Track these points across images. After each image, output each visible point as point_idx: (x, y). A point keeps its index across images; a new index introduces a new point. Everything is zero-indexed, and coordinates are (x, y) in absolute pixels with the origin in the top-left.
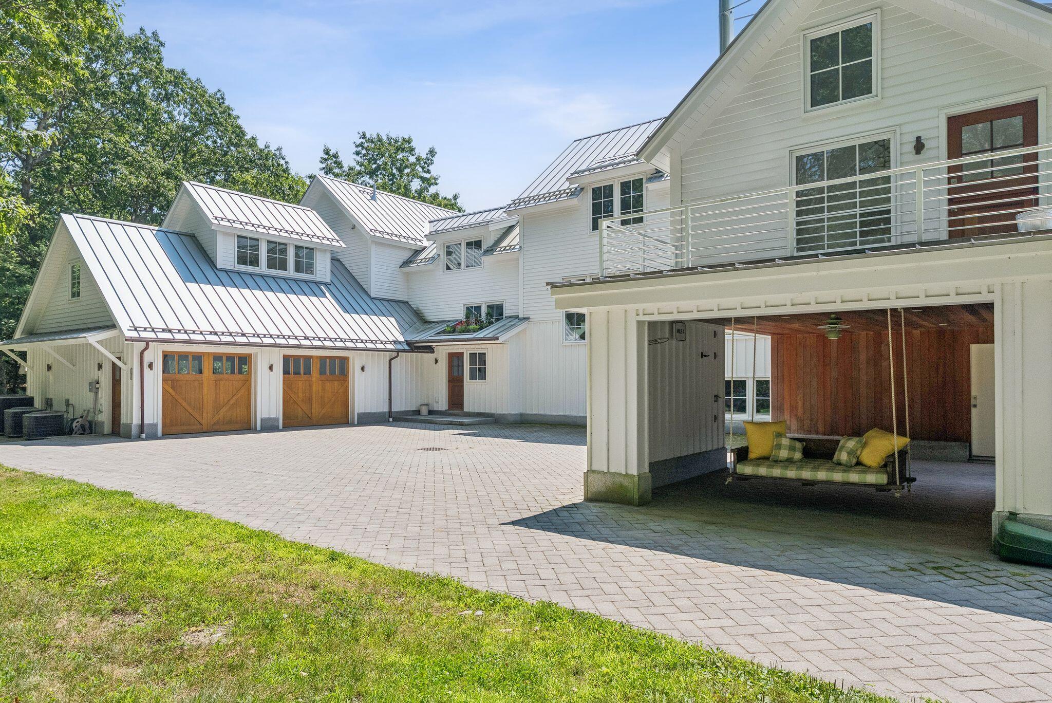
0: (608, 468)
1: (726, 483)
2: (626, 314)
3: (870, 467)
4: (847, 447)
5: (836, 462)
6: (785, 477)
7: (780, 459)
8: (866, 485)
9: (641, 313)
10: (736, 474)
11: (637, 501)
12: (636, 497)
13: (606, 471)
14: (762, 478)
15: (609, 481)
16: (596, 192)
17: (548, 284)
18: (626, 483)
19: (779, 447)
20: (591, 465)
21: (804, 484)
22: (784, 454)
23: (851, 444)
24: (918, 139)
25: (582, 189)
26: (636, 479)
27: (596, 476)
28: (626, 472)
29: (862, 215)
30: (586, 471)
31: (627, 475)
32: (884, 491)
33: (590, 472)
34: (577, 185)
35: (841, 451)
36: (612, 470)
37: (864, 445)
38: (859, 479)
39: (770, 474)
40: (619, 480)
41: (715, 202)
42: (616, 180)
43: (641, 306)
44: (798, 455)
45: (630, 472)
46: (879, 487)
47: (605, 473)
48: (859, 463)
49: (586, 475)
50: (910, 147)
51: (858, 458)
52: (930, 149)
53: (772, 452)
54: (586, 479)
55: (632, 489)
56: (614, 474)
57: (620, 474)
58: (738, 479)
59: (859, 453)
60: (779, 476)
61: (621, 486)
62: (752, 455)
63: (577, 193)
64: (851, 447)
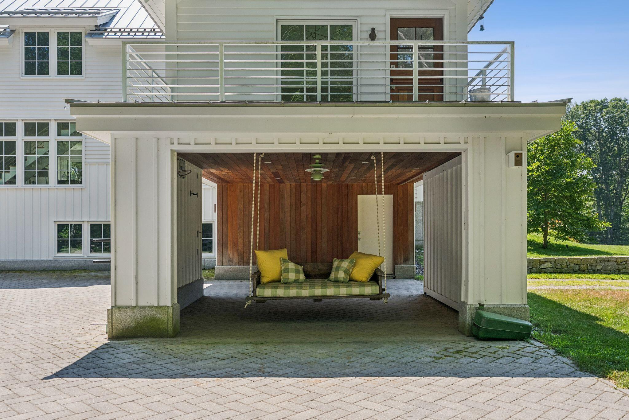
0: (137, 302)
1: (246, 307)
2: (158, 142)
3: (360, 282)
4: (343, 267)
5: (333, 280)
6: (300, 295)
7: (289, 281)
8: (364, 296)
9: (176, 142)
10: (256, 297)
11: (171, 332)
12: (171, 328)
13: (134, 305)
14: (280, 298)
15: (139, 315)
16: (30, 37)
17: (67, 101)
18: (159, 315)
19: (287, 270)
20: (116, 301)
21: (315, 300)
22: (292, 276)
23: (345, 264)
24: (373, 29)
25: (13, 31)
26: (171, 310)
27: (123, 312)
28: (158, 304)
29: (332, 83)
30: (110, 308)
31: (159, 307)
32: (378, 299)
33: (116, 307)
34: (6, 26)
35: (338, 271)
36: (141, 303)
37: (354, 265)
38: (359, 292)
39: (287, 294)
40: (149, 313)
41: (249, 43)
42: (53, 29)
43: (175, 134)
44: (302, 277)
45: (162, 304)
46: (373, 297)
47: (133, 308)
48: (351, 280)
49: (111, 312)
50: (367, 35)
51: (350, 275)
52: (378, 39)
53: (281, 275)
54: (110, 316)
55: (166, 321)
56: (143, 307)
57: (152, 307)
58: (258, 302)
59: (351, 271)
60: (295, 295)
61: (153, 319)
62: (264, 280)
63: (7, 34)
64: (346, 267)
